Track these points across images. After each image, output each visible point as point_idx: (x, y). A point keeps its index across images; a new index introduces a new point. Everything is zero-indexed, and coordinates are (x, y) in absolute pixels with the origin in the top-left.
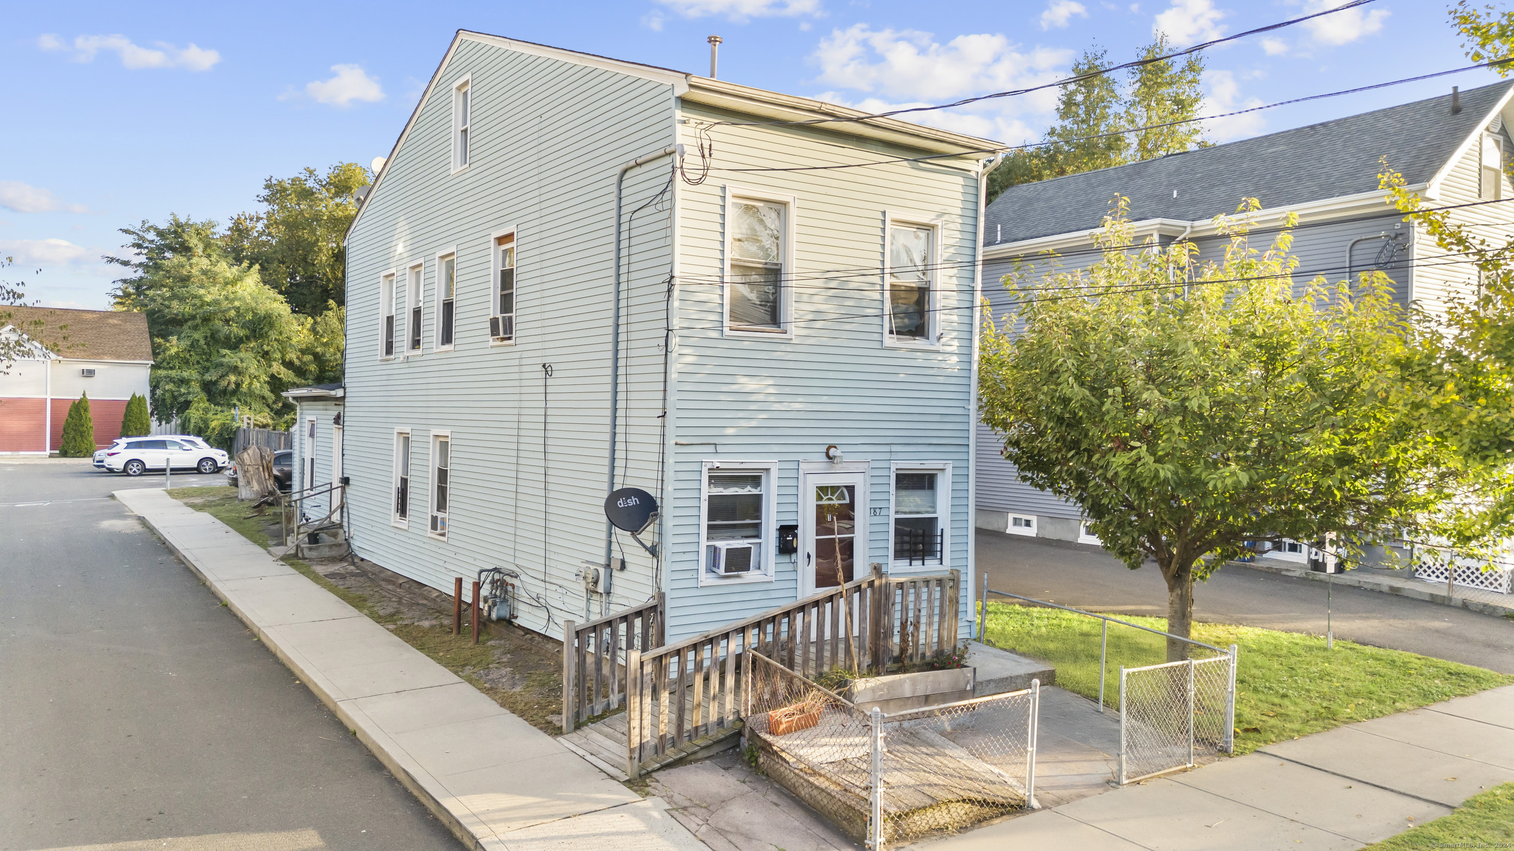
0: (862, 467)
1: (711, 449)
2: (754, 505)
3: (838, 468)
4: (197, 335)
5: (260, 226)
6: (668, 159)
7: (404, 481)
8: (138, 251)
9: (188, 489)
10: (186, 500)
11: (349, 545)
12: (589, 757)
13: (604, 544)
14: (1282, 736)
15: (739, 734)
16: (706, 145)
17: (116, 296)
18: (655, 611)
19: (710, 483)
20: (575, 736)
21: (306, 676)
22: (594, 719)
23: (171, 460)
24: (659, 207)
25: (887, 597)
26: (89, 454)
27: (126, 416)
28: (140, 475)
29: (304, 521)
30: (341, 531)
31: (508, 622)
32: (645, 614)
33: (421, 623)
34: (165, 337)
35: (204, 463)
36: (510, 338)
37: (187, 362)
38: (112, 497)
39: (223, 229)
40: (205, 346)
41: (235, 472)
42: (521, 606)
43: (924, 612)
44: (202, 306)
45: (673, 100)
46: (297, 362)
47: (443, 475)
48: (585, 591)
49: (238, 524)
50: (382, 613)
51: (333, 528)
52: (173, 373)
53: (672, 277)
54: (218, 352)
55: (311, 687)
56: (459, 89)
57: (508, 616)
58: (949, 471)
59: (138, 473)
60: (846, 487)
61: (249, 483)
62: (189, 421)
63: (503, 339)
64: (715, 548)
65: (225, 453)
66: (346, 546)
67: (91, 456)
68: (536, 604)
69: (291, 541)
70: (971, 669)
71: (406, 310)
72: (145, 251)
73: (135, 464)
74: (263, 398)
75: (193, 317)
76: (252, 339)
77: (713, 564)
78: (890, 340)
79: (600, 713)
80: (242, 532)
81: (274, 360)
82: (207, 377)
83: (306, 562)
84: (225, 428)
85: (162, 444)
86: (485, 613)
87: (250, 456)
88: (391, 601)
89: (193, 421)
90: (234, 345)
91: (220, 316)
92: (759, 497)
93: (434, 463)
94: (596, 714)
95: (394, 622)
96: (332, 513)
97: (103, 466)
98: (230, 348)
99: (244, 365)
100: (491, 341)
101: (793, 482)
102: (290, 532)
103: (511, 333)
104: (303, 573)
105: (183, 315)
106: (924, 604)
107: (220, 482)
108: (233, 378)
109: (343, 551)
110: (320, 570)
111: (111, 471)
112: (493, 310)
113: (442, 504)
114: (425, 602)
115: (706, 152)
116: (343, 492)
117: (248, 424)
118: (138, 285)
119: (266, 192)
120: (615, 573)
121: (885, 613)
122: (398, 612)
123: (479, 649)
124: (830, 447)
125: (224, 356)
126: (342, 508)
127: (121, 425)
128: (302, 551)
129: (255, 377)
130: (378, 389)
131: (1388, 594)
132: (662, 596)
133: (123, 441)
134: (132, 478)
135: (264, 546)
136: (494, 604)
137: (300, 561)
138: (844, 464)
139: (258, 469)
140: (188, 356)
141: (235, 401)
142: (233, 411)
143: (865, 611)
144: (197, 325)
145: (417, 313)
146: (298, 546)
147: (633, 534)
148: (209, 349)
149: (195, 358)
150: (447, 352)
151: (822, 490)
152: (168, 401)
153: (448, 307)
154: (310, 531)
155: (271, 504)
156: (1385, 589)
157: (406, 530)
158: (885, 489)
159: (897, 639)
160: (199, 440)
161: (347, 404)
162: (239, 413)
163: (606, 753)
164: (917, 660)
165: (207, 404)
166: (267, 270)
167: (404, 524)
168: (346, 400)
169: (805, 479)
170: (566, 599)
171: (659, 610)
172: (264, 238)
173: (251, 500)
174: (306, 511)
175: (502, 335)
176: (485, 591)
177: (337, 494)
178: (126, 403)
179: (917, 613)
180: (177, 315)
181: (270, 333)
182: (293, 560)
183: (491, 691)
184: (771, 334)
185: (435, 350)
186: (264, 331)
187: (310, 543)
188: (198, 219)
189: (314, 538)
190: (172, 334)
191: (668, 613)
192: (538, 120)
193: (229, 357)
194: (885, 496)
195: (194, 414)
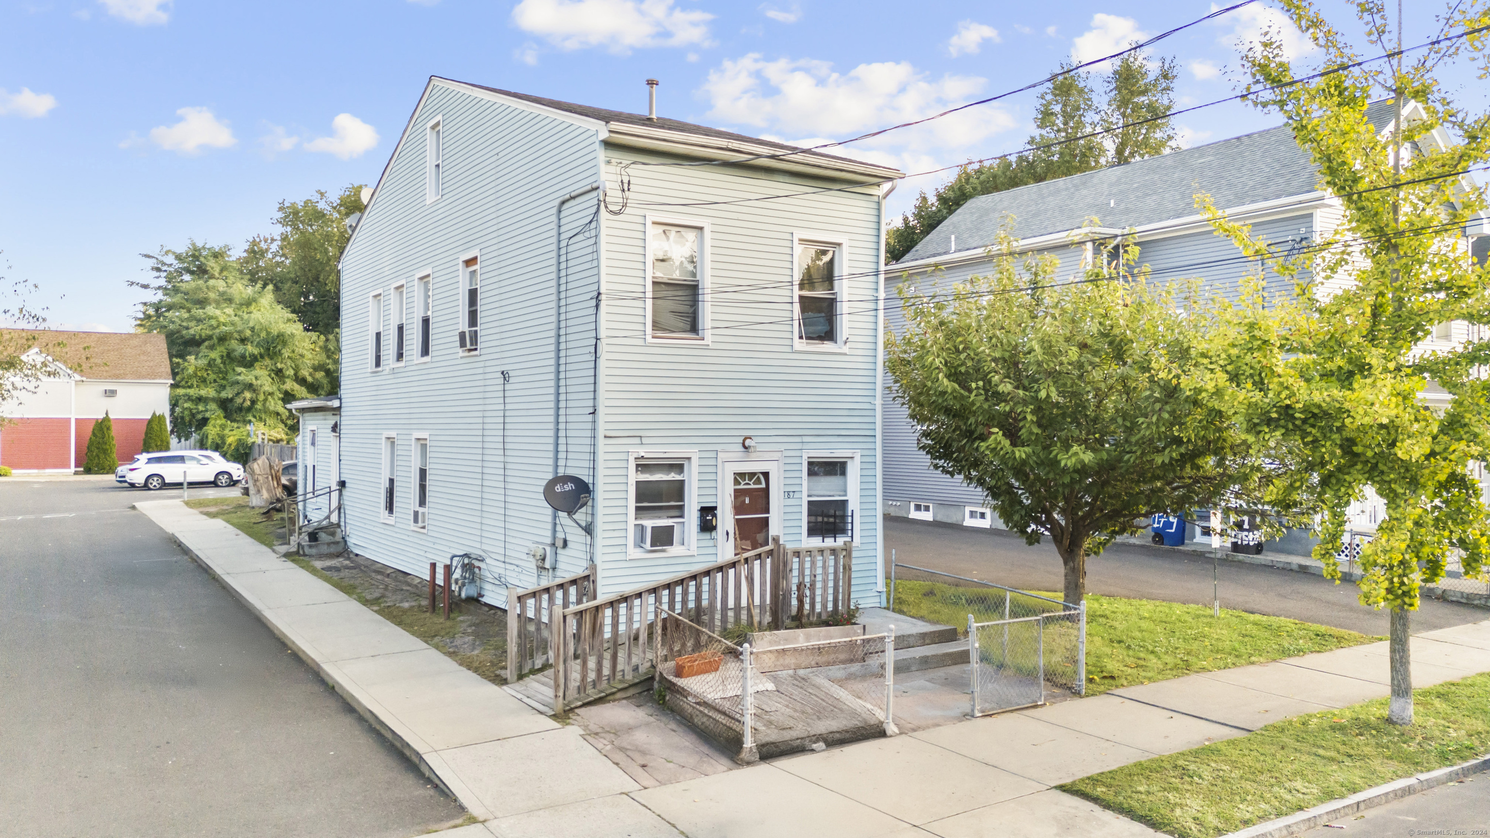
0: (776, 456)
1: (637, 440)
2: (678, 491)
3: (753, 456)
4: (214, 355)
5: (274, 247)
6: (594, 194)
7: (392, 481)
8: (158, 274)
9: (204, 500)
10: (202, 509)
11: (346, 542)
12: (526, 700)
13: (549, 526)
14: (1134, 681)
15: (652, 678)
16: (626, 181)
17: (136, 319)
18: (589, 581)
19: (637, 471)
20: (519, 686)
21: (297, 645)
22: (534, 672)
23: (187, 473)
24: (587, 234)
25: (785, 564)
26: (111, 470)
27: (146, 434)
28: (160, 489)
29: (306, 523)
30: (339, 530)
31: (475, 601)
32: (579, 582)
33: (401, 605)
34: (182, 356)
35: (220, 477)
36: (476, 349)
37: (204, 381)
38: (134, 508)
39: (238, 252)
40: (222, 365)
41: (247, 482)
42: (487, 586)
43: (819, 578)
44: (218, 326)
45: (597, 143)
46: (310, 379)
47: (423, 473)
48: (535, 567)
49: (249, 529)
50: (369, 597)
51: (332, 529)
52: (191, 392)
53: (599, 294)
54: (234, 370)
55: (300, 654)
56: (433, 128)
57: (476, 595)
58: (858, 459)
59: (158, 486)
60: (762, 473)
61: (259, 491)
62: (207, 437)
63: (470, 350)
64: (642, 526)
65: (240, 466)
66: (343, 544)
67: (114, 472)
68: (497, 582)
69: (294, 539)
70: (861, 626)
71: (391, 327)
72: (164, 274)
73: (155, 479)
74: (278, 414)
75: (210, 338)
76: (266, 358)
77: (640, 541)
78: (800, 345)
79: (540, 666)
80: (251, 535)
81: (288, 377)
82: (224, 395)
83: (306, 559)
84: (241, 443)
85: (181, 459)
86: (456, 594)
87: (259, 465)
88: (378, 588)
89: (210, 437)
90: (249, 362)
91: (236, 335)
92: (682, 482)
93: (415, 465)
94: (536, 667)
95: (379, 604)
96: (331, 512)
97: (125, 482)
98: (245, 367)
99: (259, 382)
100: (461, 353)
101: (713, 469)
102: (291, 533)
103: (476, 344)
104: (303, 567)
105: (200, 336)
106: (819, 571)
107: (235, 493)
108: (248, 395)
109: (340, 548)
110: (319, 564)
111: (133, 486)
112: (463, 325)
113: (422, 502)
114: (408, 588)
115: (625, 187)
116: (340, 495)
117: (263, 439)
118: (157, 307)
119: (280, 215)
120: (559, 551)
121: (783, 578)
122: (383, 596)
123: (449, 623)
124: (746, 438)
125: (239, 374)
126: (340, 509)
127: (142, 443)
128: (303, 548)
129: (269, 394)
130: (369, 398)
131: (1297, 572)
132: (593, 567)
133: (144, 457)
134: (152, 492)
135: (270, 545)
136: (464, 585)
137: (301, 558)
138: (758, 454)
139: (267, 478)
140: (205, 375)
141: (250, 418)
142: (248, 427)
143: (765, 576)
144: (214, 345)
145: (401, 328)
146: (299, 544)
147: (569, 514)
148: (225, 367)
149: (212, 376)
150: (425, 363)
151: (740, 476)
152: (187, 419)
153: (426, 322)
154: (310, 530)
155: (279, 510)
156: (1295, 567)
157: (393, 526)
158: (797, 474)
159: (794, 602)
160: (216, 455)
161: (343, 414)
162: (254, 429)
163: (540, 697)
164: (814, 619)
165: (223, 421)
166: (281, 290)
167: (391, 520)
168: (342, 410)
169: (723, 466)
170: (522, 577)
171: (591, 579)
172: (278, 259)
173: (261, 507)
174: (308, 513)
175: (469, 346)
176: (457, 574)
177: (335, 495)
178: (146, 423)
179: (813, 578)
180: (194, 335)
181: (283, 351)
182: (295, 556)
183: (452, 655)
184: (688, 341)
185: (416, 362)
186: (277, 349)
187: (310, 541)
188: (216, 244)
189: (313, 536)
190: (190, 354)
191: (600, 582)
192: (496, 157)
193: (245, 375)
194: (797, 481)
195: (212, 431)
